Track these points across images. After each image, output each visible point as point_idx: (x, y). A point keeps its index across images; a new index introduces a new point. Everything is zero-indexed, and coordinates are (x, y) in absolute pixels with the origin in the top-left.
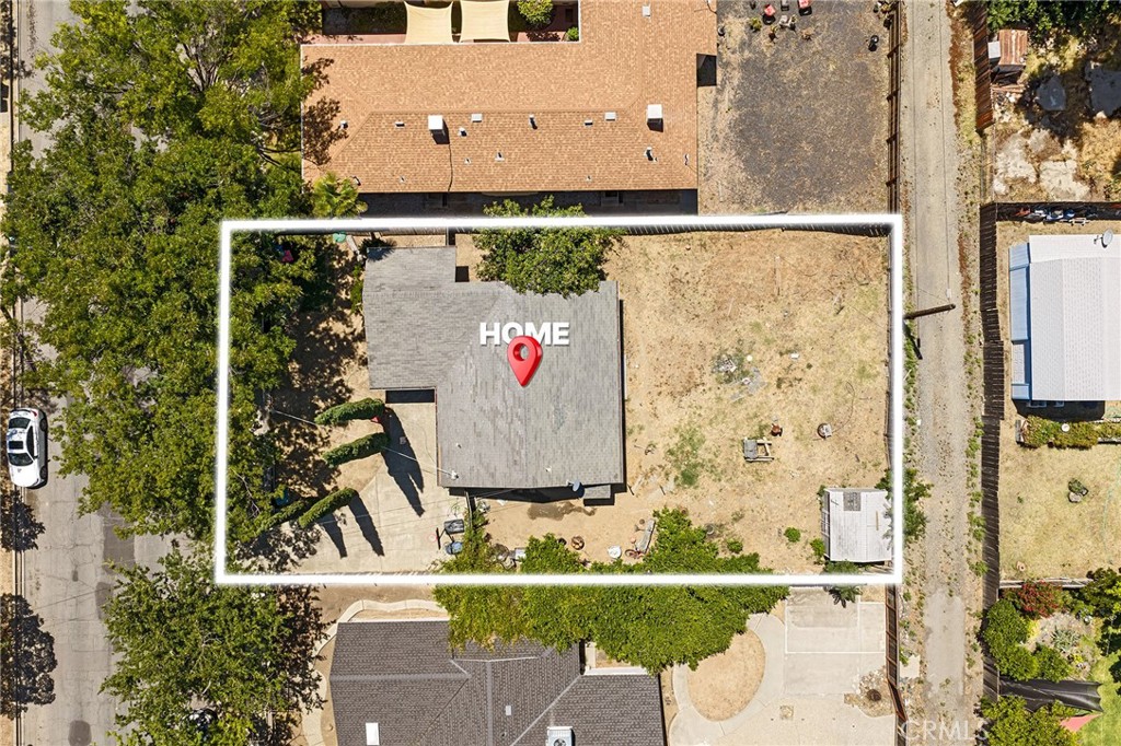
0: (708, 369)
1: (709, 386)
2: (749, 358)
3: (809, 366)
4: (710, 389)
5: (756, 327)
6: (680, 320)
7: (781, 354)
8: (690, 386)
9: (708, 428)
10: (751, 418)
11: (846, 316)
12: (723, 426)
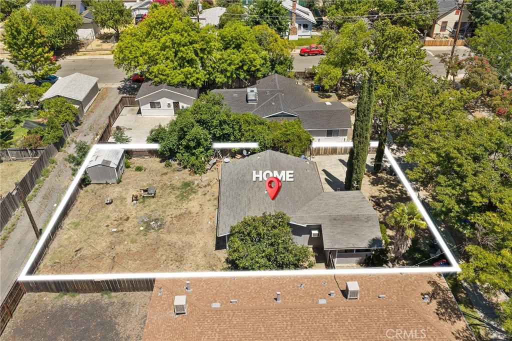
0: (168, 224)
1: (169, 217)
2: (142, 228)
3: (107, 226)
4: (168, 215)
5: (133, 242)
6: (180, 243)
7: (122, 231)
8: (180, 217)
9: (172, 201)
10: (148, 205)
11: (75, 248)
12: (164, 202)
